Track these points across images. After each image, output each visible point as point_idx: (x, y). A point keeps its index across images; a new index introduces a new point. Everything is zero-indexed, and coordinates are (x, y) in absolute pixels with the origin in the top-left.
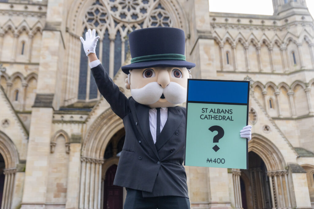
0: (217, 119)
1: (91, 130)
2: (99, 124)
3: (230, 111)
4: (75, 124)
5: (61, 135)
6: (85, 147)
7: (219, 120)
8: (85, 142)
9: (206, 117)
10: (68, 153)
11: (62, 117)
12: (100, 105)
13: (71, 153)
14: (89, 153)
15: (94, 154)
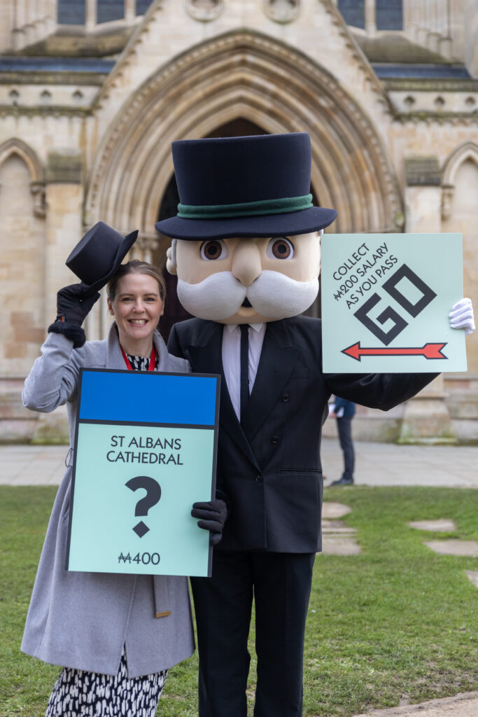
1: (111, 139)
2: (140, 118)
4: (57, 118)
5: (14, 156)
6: (94, 196)
8: (94, 179)
10: (41, 216)
11: (14, 93)
12: (138, 48)
13: (52, 216)
14: (110, 214)
15: (125, 217)
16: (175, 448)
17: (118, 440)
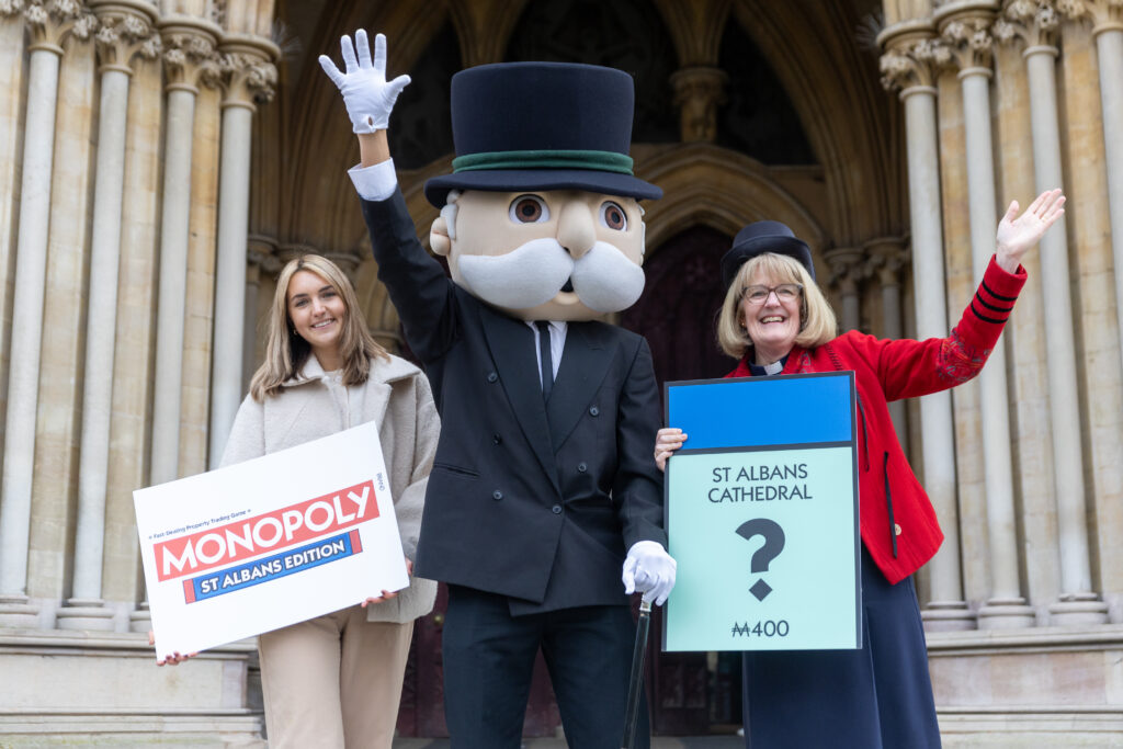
0: (760, 497)
3: (800, 471)
7: (768, 499)
9: (726, 494)
16: (801, 477)
17: (723, 473)
